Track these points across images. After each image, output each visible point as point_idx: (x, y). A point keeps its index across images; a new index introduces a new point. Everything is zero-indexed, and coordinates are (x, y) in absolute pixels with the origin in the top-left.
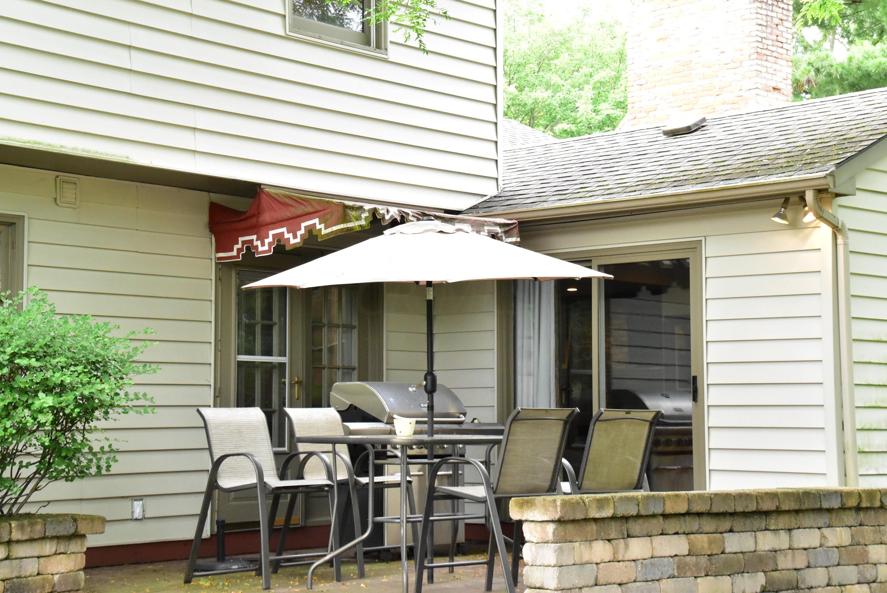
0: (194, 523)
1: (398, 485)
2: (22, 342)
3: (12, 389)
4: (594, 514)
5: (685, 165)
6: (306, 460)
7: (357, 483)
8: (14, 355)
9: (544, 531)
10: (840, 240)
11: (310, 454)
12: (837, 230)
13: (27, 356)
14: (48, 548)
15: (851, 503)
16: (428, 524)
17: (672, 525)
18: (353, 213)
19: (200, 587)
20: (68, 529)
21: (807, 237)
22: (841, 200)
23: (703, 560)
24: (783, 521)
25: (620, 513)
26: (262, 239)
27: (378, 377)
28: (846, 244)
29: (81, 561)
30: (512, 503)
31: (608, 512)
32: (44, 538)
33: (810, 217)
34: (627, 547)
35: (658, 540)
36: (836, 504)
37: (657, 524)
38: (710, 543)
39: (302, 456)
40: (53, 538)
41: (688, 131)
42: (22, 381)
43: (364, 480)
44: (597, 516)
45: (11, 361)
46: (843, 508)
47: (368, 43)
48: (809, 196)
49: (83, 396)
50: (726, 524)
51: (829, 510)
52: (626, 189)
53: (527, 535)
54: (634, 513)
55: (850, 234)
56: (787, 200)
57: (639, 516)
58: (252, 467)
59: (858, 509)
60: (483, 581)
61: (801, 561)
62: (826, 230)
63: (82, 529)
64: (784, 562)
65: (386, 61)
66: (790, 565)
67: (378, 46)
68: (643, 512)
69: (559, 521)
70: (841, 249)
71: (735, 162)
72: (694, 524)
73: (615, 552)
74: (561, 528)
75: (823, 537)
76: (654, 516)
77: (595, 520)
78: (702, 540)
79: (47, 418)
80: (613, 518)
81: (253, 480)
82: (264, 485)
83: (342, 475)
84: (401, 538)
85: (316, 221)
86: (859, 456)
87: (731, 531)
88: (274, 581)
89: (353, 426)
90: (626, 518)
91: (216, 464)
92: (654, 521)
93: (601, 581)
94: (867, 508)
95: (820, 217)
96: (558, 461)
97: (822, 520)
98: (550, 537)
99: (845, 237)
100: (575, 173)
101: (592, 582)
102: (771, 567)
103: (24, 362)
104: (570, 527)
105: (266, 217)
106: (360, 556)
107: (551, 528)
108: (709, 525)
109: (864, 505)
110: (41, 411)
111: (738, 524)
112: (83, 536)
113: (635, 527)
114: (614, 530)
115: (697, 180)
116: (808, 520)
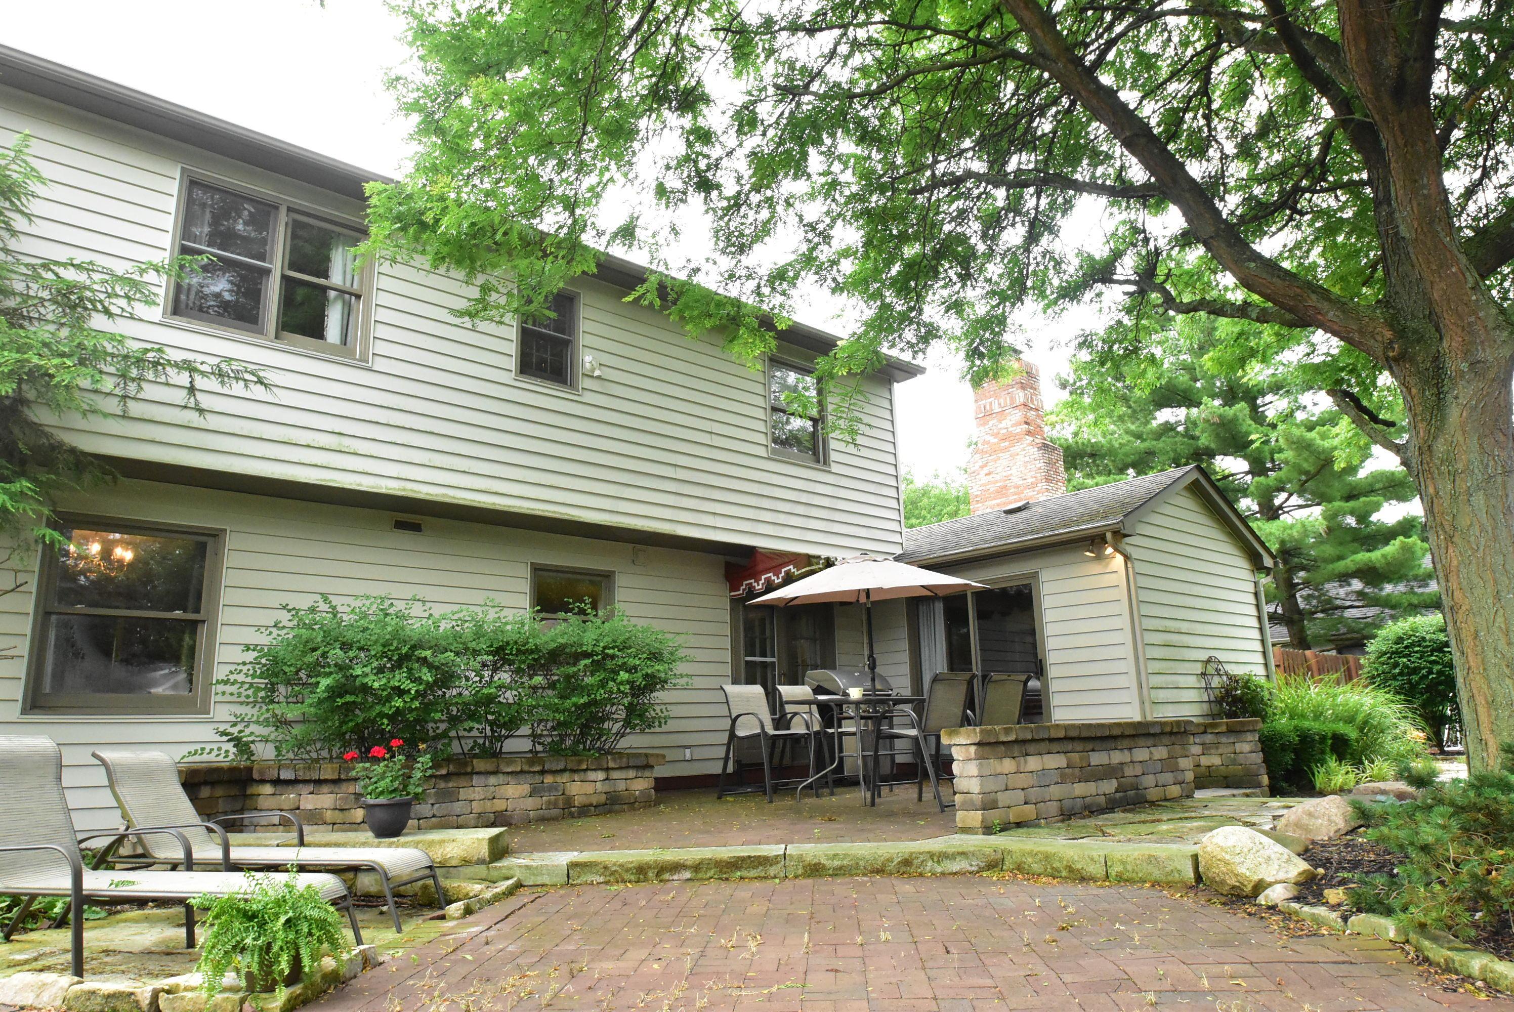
0: (721, 764)
1: (854, 734)
2: (610, 639)
3: (605, 670)
4: (1003, 738)
5: (1023, 526)
6: (792, 718)
7: (826, 733)
8: (605, 648)
9: (967, 751)
10: (1129, 565)
11: (795, 714)
12: (1127, 558)
13: (613, 648)
14: (631, 773)
15: (1168, 729)
16: (876, 757)
17: (1055, 747)
18: (815, 560)
19: (728, 802)
20: (641, 761)
21: (1108, 564)
22: (1127, 540)
23: (1077, 771)
24: (1126, 743)
25: (1020, 738)
26: (757, 581)
27: (833, 667)
28: (1133, 568)
29: (652, 783)
30: (942, 733)
31: (1012, 737)
32: (628, 767)
33: (1109, 550)
34: (1026, 762)
35: (1046, 757)
36: (1157, 730)
37: (1044, 746)
38: (1081, 759)
39: (789, 716)
40: (634, 767)
41: (1019, 509)
42: (609, 664)
43: (830, 731)
44: (1005, 739)
45: (603, 651)
46: (1162, 733)
47: (818, 462)
48: (1109, 536)
49: (647, 674)
50: (1090, 746)
51: (1154, 735)
52: (986, 542)
53: (955, 756)
54: (1030, 737)
55: (1136, 563)
56: (1093, 541)
57: (1033, 740)
58: (758, 723)
59: (1171, 733)
60: (916, 796)
61: (1138, 770)
62: (1119, 558)
63: (652, 761)
64: (1129, 771)
65: (830, 472)
66: (1132, 774)
67: (825, 463)
68: (1036, 737)
69: (979, 744)
70: (1130, 570)
71: (1056, 521)
72: (1070, 746)
73: (1018, 766)
74: (980, 749)
75: (1151, 753)
76: (1043, 740)
77: (1003, 743)
78: (1075, 757)
79: (626, 688)
80: (1016, 741)
81: (758, 731)
82: (765, 733)
83: (816, 728)
84: (858, 766)
85: (791, 567)
86: (1154, 706)
87: (1093, 750)
88: (775, 798)
89: (821, 697)
90: (1024, 742)
91: (734, 721)
92: (1042, 744)
93: (1010, 787)
94: (1177, 733)
95: (1116, 550)
96: (964, 712)
97: (1150, 742)
98: (973, 756)
99: (1132, 563)
100: (950, 537)
101: (1004, 788)
102: (1120, 774)
103: (610, 652)
104: (987, 748)
105: (760, 567)
106: (830, 782)
107: (973, 749)
108: (1079, 746)
109: (1175, 730)
110: (621, 683)
111: (1097, 744)
112: (652, 767)
113: (1031, 748)
114: (1016, 750)
115: (1032, 532)
116: (1141, 741)
